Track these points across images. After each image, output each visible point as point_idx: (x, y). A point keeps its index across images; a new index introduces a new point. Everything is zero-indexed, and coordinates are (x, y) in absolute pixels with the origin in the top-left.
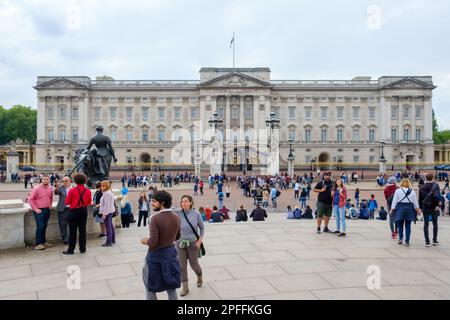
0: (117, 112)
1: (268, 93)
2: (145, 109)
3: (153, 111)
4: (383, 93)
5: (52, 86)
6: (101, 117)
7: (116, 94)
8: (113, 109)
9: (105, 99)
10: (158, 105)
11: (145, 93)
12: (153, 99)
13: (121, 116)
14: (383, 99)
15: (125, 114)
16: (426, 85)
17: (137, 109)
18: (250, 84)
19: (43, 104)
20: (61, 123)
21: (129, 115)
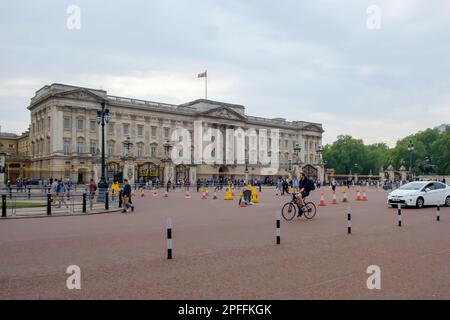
0: (130, 129)
1: (243, 125)
2: (154, 128)
3: (160, 131)
4: (301, 132)
5: (71, 96)
6: (115, 132)
7: (128, 112)
8: (126, 126)
9: (119, 115)
10: (164, 126)
11: (153, 114)
12: (161, 120)
13: (133, 132)
14: (301, 137)
15: (137, 131)
16: (319, 129)
17: (147, 127)
18: (233, 117)
19: (61, 113)
20: (79, 135)
21: (140, 133)
